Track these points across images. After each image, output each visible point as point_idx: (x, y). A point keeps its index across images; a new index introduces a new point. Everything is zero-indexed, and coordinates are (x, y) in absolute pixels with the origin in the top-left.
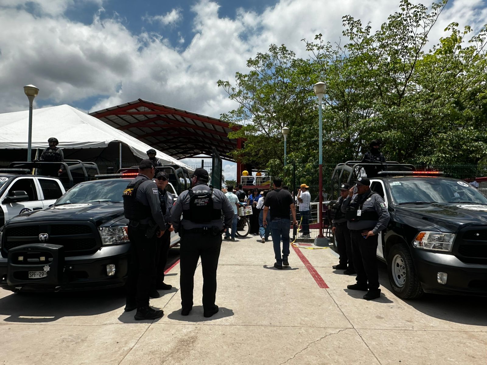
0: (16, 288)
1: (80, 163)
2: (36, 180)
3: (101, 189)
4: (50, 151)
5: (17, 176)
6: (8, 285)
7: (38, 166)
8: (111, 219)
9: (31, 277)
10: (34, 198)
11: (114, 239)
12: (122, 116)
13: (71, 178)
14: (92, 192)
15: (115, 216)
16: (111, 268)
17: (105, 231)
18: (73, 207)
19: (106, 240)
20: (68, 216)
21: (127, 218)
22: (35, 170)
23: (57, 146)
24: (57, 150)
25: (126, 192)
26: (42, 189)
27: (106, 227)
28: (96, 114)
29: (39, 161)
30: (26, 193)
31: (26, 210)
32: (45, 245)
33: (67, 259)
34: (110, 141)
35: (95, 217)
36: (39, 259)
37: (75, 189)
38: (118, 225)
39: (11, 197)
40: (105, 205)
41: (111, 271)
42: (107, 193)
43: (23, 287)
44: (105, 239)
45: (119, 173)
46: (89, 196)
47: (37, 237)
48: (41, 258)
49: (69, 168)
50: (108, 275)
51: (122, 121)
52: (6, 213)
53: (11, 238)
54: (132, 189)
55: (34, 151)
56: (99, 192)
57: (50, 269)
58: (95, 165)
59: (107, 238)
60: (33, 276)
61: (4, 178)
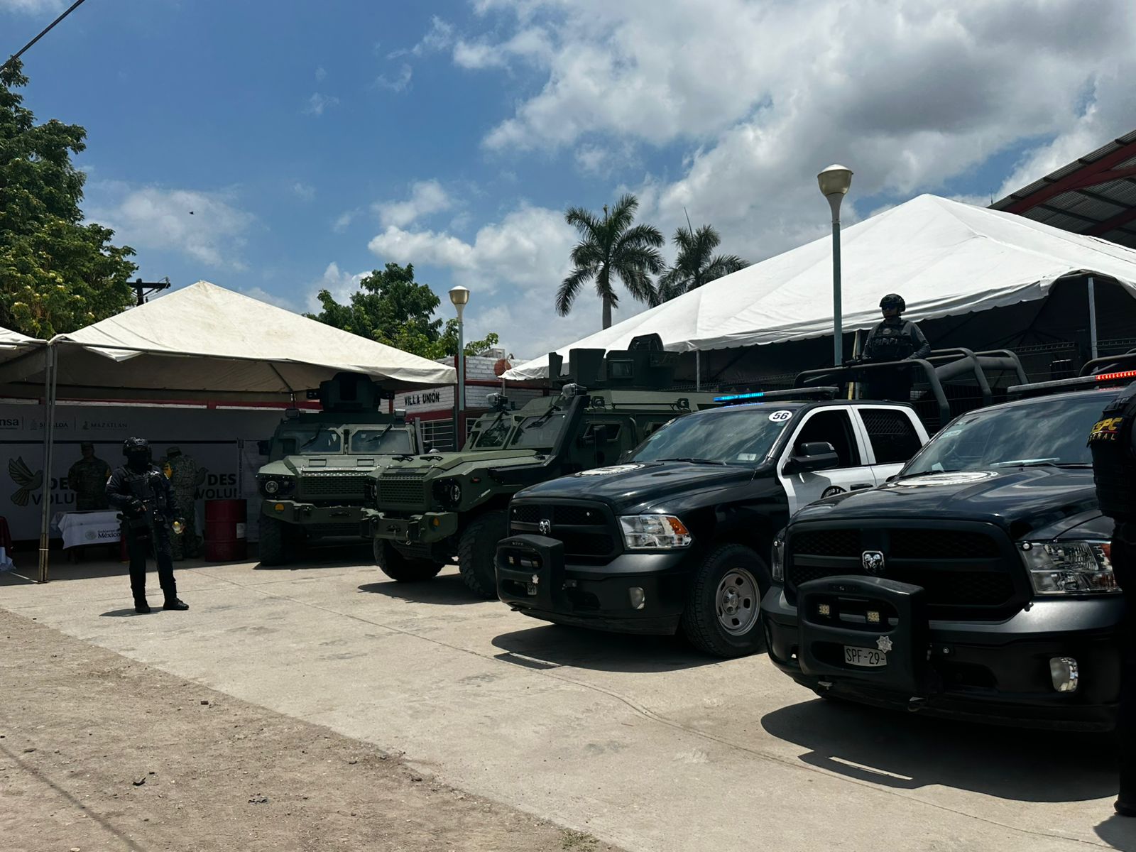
0: (820, 683)
1: (966, 355)
2: (853, 411)
3: (1032, 426)
4: (887, 331)
5: (810, 405)
6: (803, 674)
7: (860, 377)
8: (1057, 520)
9: (851, 662)
10: (852, 460)
11: (1071, 579)
12: (1097, 188)
13: (944, 402)
14: (1002, 438)
15: (1069, 508)
16: (1064, 669)
17: (1039, 553)
18: (945, 483)
19: (1047, 581)
20: (933, 507)
21: (1106, 513)
22: (854, 388)
23: (902, 317)
24: (903, 327)
25: (1099, 431)
26: (869, 436)
27: (1043, 541)
28: (1011, 201)
29: (860, 363)
30: (832, 448)
31: (834, 491)
32: (877, 582)
33: (936, 624)
34: (1056, 278)
35: (1012, 509)
36: (866, 616)
37: (953, 432)
38: (1081, 538)
39: (800, 459)
40: (1042, 473)
41: (1066, 679)
42: (1050, 438)
43: (834, 683)
44: (1040, 576)
45: (1087, 373)
46: (996, 450)
47: (858, 558)
48: (869, 614)
49: (937, 373)
50: (1055, 686)
51: (1100, 203)
52: (791, 497)
53: (802, 559)
54: (1118, 420)
55: (848, 338)
56: (1025, 435)
57: (892, 646)
58: (1011, 358)
59: (1048, 575)
60: (856, 658)
61: (783, 412)
